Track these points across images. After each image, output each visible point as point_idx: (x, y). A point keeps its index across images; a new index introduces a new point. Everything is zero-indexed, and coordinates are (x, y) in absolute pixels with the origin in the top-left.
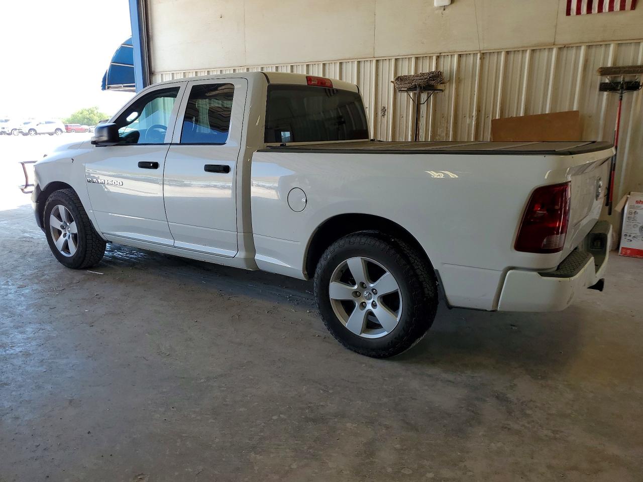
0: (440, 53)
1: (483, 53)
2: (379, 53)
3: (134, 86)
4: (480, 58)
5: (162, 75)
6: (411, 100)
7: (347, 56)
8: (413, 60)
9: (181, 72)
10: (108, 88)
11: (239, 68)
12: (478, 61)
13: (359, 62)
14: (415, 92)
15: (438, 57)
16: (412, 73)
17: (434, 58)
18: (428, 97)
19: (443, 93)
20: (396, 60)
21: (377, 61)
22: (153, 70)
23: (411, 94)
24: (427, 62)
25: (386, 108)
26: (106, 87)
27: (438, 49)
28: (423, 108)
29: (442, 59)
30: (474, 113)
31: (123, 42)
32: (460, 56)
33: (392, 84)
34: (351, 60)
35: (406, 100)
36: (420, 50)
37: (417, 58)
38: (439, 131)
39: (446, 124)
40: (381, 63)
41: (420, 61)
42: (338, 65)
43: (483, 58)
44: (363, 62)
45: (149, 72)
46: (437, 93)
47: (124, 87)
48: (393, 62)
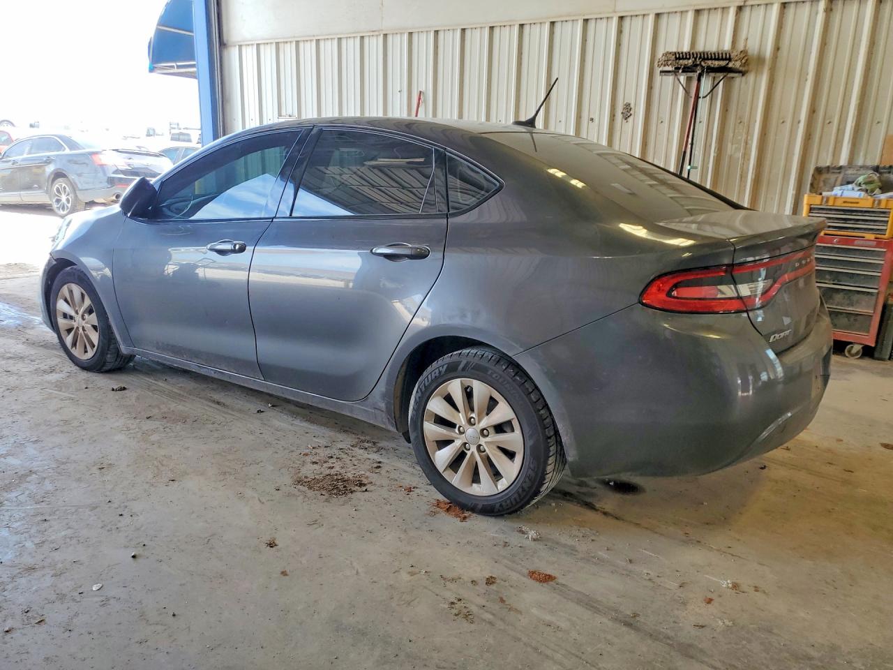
0: (745, 1)
1: (832, 1)
2: (625, 4)
3: (194, 66)
4: (826, 11)
5: (240, 46)
6: (681, 88)
7: (564, 9)
8: (690, 17)
9: (270, 41)
11: (369, 34)
12: (820, 17)
13: (586, 21)
14: (690, 75)
15: (739, 9)
17: (732, 12)
18: (714, 87)
19: (744, 78)
20: (658, 15)
21: (621, 18)
22: (225, 38)
23: (682, 78)
24: (716, 17)
25: (632, 106)
26: (154, 67)
28: (703, 105)
29: (747, 12)
30: (803, 116)
32: (784, 6)
34: (571, 17)
35: (672, 89)
37: (698, 12)
38: (729, 148)
39: (744, 136)
40: (627, 22)
41: (704, 18)
42: (547, 27)
43: (831, 10)
44: (593, 21)
45: (219, 41)
46: (733, 78)
47: (179, 67)
48: (650, 20)
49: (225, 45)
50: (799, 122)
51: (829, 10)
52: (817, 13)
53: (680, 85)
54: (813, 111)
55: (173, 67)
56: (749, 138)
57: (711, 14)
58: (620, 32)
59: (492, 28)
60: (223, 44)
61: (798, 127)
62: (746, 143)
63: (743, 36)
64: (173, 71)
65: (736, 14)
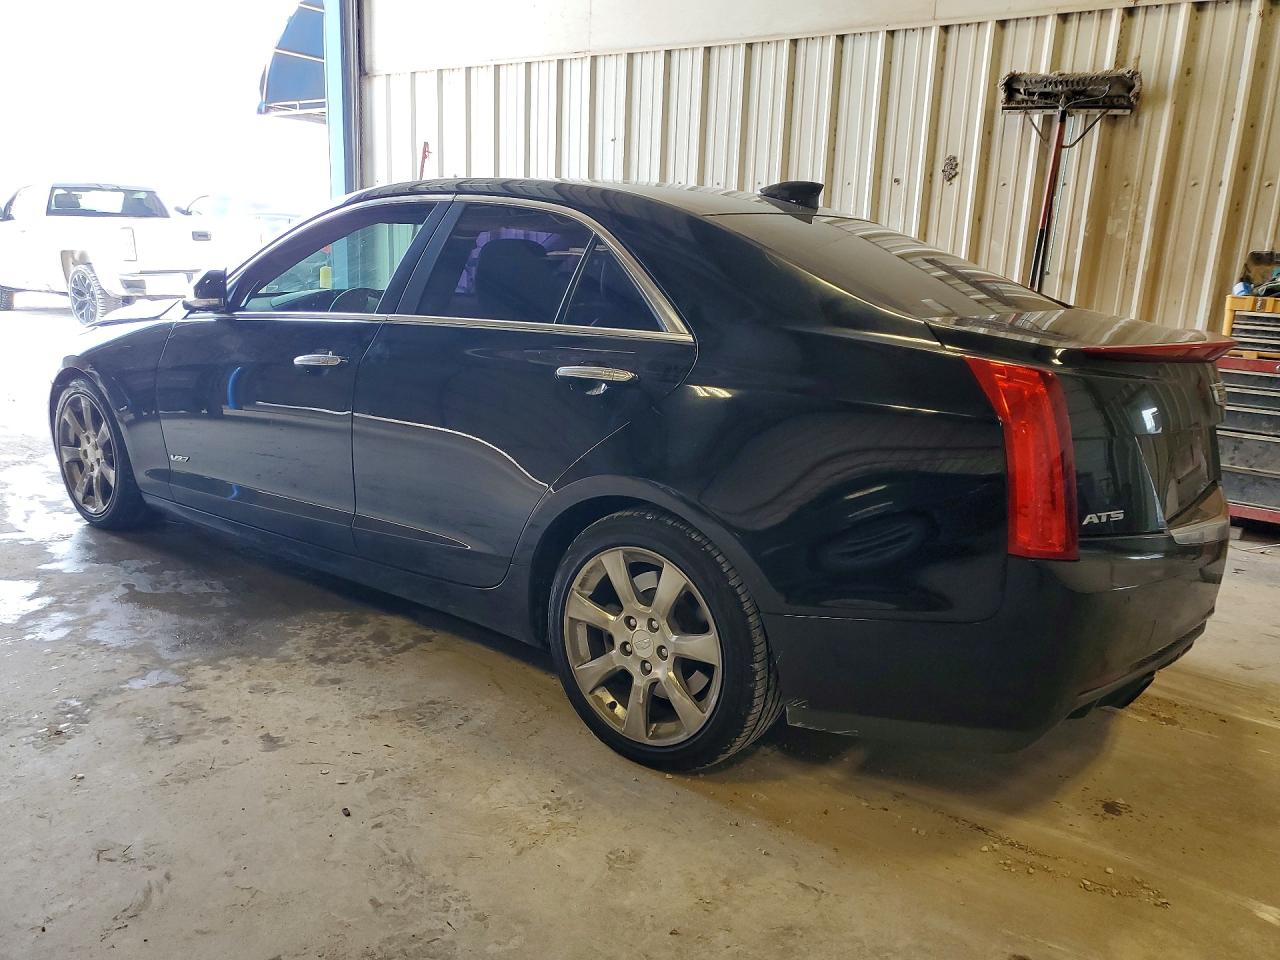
2: (951, 8)
3: (322, 105)
5: (388, 76)
6: (1034, 132)
7: (858, 16)
8: (1050, 25)
9: (432, 67)
10: (268, 110)
11: (570, 56)
12: (1254, 24)
14: (1049, 112)
15: (1128, 13)
16: (1043, 70)
17: (1116, 17)
18: (1087, 128)
19: (1134, 116)
20: (1000, 23)
21: (945, 28)
22: (367, 64)
23: (1037, 117)
24: (1092, 26)
25: (959, 160)
26: (266, 107)
28: (1070, 158)
29: (1139, 17)
30: (1227, 174)
32: (1198, 7)
34: (867, 29)
35: (1021, 134)
37: (1063, 19)
38: (1110, 224)
39: (1133, 207)
40: (953, 35)
41: (1072, 27)
42: (832, 42)
43: (1271, 12)
44: (902, 34)
45: (358, 68)
46: (1116, 116)
47: (302, 107)
48: (989, 30)
49: (366, 74)
50: (1220, 184)
51: (1267, 12)
52: (1248, 19)
53: (1034, 129)
54: (1243, 167)
55: (293, 107)
56: (1140, 208)
57: (1081, 22)
58: (943, 49)
59: (750, 46)
60: (363, 72)
61: (1219, 193)
62: (1136, 217)
63: (1133, 54)
64: (294, 112)
65: (1123, 20)
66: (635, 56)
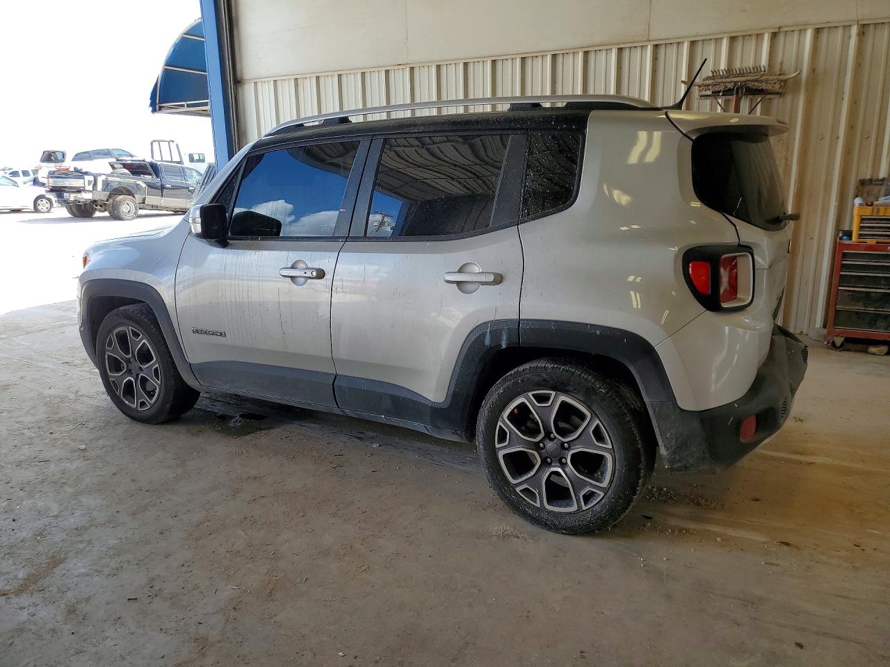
0: (780, 28)
1: (864, 25)
2: (658, 33)
3: (206, 104)
4: (858, 35)
5: (256, 83)
7: (597, 39)
8: (725, 43)
9: (288, 77)
10: (160, 108)
11: (395, 68)
12: (853, 39)
13: (620, 50)
14: (728, 97)
15: (774, 35)
17: (767, 38)
18: (752, 108)
19: (781, 99)
20: (693, 42)
21: (656, 46)
22: (239, 75)
23: (722, 101)
24: (751, 44)
26: (157, 106)
27: (774, 21)
29: (781, 38)
30: (842, 131)
31: (184, 32)
32: (818, 31)
33: (683, 85)
34: (604, 47)
36: (738, 24)
37: (733, 39)
39: (785, 153)
40: (662, 50)
41: (739, 44)
42: (580, 56)
43: (863, 33)
44: (627, 50)
45: (233, 80)
46: (770, 99)
47: (189, 106)
48: (686, 47)
49: (239, 82)
50: (838, 138)
51: (861, 34)
52: (850, 37)
53: (719, 106)
54: (851, 127)
55: (183, 106)
56: (789, 155)
58: (655, 59)
59: (524, 59)
61: (837, 143)
62: (786, 159)
63: (779, 60)
64: (182, 110)
65: (771, 40)
66: (441, 67)
